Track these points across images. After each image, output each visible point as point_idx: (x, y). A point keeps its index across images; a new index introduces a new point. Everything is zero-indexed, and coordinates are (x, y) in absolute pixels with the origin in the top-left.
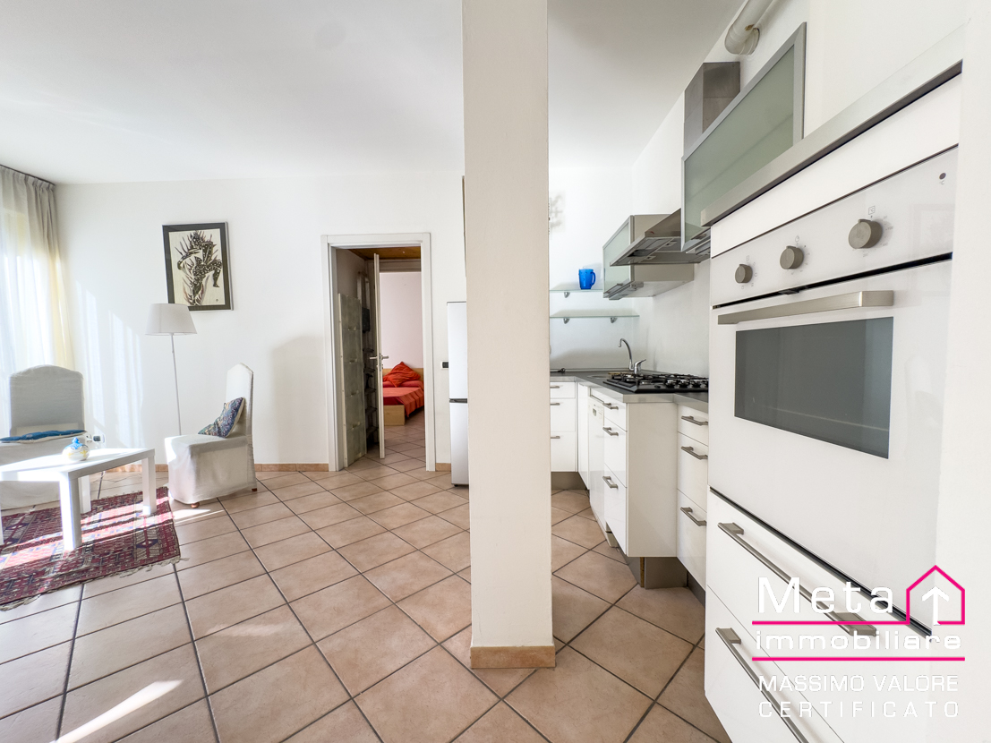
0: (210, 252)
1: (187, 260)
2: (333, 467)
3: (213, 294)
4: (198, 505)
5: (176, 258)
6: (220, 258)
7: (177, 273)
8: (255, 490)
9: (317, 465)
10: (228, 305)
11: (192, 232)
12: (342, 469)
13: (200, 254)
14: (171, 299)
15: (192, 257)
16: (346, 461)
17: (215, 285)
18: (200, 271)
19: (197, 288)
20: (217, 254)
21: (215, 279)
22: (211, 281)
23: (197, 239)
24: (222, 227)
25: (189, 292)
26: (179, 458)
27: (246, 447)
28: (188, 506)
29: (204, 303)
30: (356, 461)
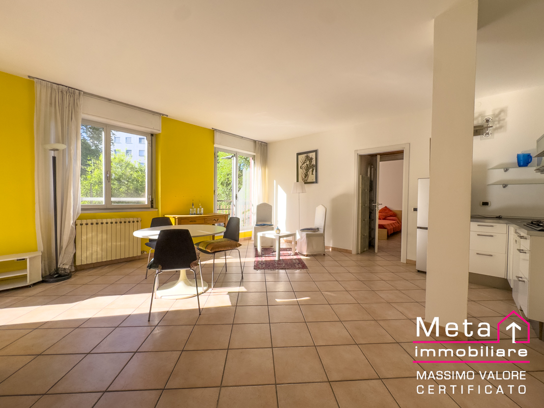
0: (311, 162)
1: (303, 165)
2: (354, 252)
3: (311, 178)
4: (307, 256)
5: (300, 164)
6: (315, 163)
7: (300, 170)
8: (324, 255)
9: (347, 250)
10: (316, 182)
11: (306, 155)
12: (358, 254)
13: (308, 163)
14: (298, 181)
15: (305, 164)
16: (359, 251)
17: (312, 174)
18: (307, 169)
19: (306, 175)
20: (314, 162)
21: (312, 172)
22: (311, 173)
23: (307, 157)
24: (316, 151)
25: (303, 177)
26: (302, 237)
27: (323, 237)
28: (304, 255)
29: (308, 181)
30: (364, 251)
